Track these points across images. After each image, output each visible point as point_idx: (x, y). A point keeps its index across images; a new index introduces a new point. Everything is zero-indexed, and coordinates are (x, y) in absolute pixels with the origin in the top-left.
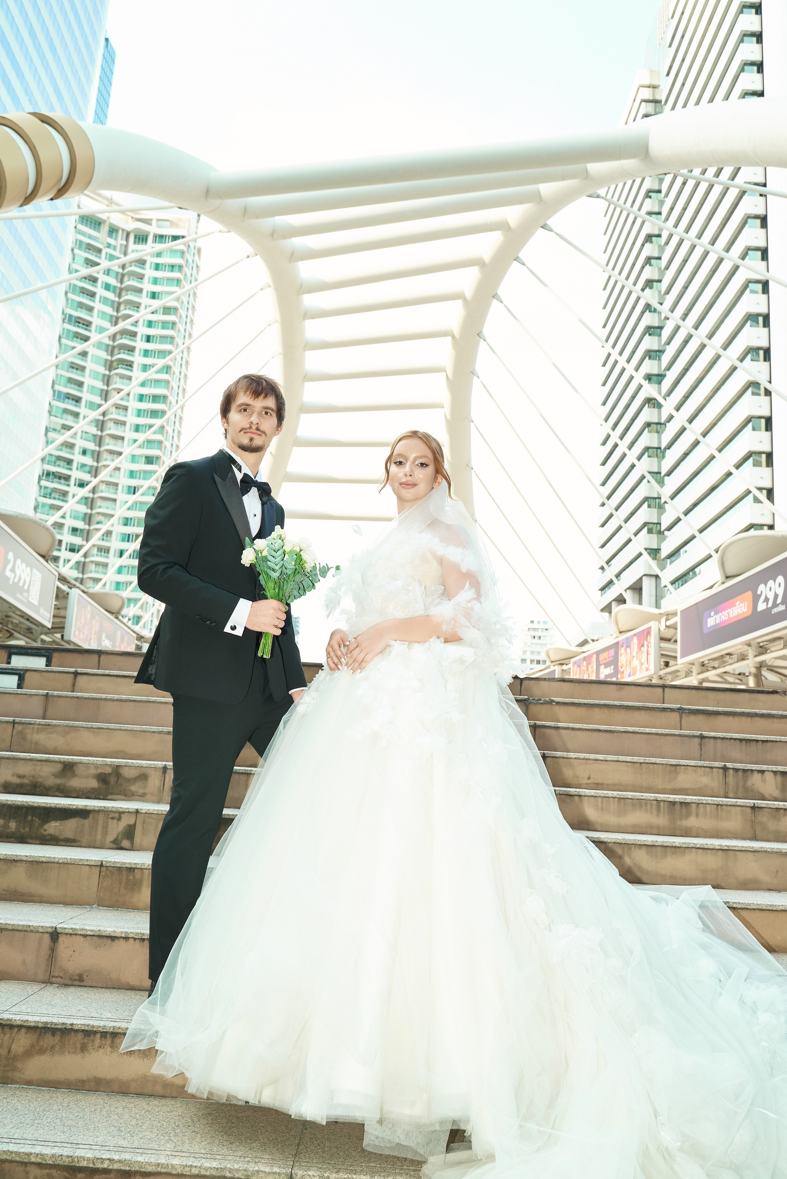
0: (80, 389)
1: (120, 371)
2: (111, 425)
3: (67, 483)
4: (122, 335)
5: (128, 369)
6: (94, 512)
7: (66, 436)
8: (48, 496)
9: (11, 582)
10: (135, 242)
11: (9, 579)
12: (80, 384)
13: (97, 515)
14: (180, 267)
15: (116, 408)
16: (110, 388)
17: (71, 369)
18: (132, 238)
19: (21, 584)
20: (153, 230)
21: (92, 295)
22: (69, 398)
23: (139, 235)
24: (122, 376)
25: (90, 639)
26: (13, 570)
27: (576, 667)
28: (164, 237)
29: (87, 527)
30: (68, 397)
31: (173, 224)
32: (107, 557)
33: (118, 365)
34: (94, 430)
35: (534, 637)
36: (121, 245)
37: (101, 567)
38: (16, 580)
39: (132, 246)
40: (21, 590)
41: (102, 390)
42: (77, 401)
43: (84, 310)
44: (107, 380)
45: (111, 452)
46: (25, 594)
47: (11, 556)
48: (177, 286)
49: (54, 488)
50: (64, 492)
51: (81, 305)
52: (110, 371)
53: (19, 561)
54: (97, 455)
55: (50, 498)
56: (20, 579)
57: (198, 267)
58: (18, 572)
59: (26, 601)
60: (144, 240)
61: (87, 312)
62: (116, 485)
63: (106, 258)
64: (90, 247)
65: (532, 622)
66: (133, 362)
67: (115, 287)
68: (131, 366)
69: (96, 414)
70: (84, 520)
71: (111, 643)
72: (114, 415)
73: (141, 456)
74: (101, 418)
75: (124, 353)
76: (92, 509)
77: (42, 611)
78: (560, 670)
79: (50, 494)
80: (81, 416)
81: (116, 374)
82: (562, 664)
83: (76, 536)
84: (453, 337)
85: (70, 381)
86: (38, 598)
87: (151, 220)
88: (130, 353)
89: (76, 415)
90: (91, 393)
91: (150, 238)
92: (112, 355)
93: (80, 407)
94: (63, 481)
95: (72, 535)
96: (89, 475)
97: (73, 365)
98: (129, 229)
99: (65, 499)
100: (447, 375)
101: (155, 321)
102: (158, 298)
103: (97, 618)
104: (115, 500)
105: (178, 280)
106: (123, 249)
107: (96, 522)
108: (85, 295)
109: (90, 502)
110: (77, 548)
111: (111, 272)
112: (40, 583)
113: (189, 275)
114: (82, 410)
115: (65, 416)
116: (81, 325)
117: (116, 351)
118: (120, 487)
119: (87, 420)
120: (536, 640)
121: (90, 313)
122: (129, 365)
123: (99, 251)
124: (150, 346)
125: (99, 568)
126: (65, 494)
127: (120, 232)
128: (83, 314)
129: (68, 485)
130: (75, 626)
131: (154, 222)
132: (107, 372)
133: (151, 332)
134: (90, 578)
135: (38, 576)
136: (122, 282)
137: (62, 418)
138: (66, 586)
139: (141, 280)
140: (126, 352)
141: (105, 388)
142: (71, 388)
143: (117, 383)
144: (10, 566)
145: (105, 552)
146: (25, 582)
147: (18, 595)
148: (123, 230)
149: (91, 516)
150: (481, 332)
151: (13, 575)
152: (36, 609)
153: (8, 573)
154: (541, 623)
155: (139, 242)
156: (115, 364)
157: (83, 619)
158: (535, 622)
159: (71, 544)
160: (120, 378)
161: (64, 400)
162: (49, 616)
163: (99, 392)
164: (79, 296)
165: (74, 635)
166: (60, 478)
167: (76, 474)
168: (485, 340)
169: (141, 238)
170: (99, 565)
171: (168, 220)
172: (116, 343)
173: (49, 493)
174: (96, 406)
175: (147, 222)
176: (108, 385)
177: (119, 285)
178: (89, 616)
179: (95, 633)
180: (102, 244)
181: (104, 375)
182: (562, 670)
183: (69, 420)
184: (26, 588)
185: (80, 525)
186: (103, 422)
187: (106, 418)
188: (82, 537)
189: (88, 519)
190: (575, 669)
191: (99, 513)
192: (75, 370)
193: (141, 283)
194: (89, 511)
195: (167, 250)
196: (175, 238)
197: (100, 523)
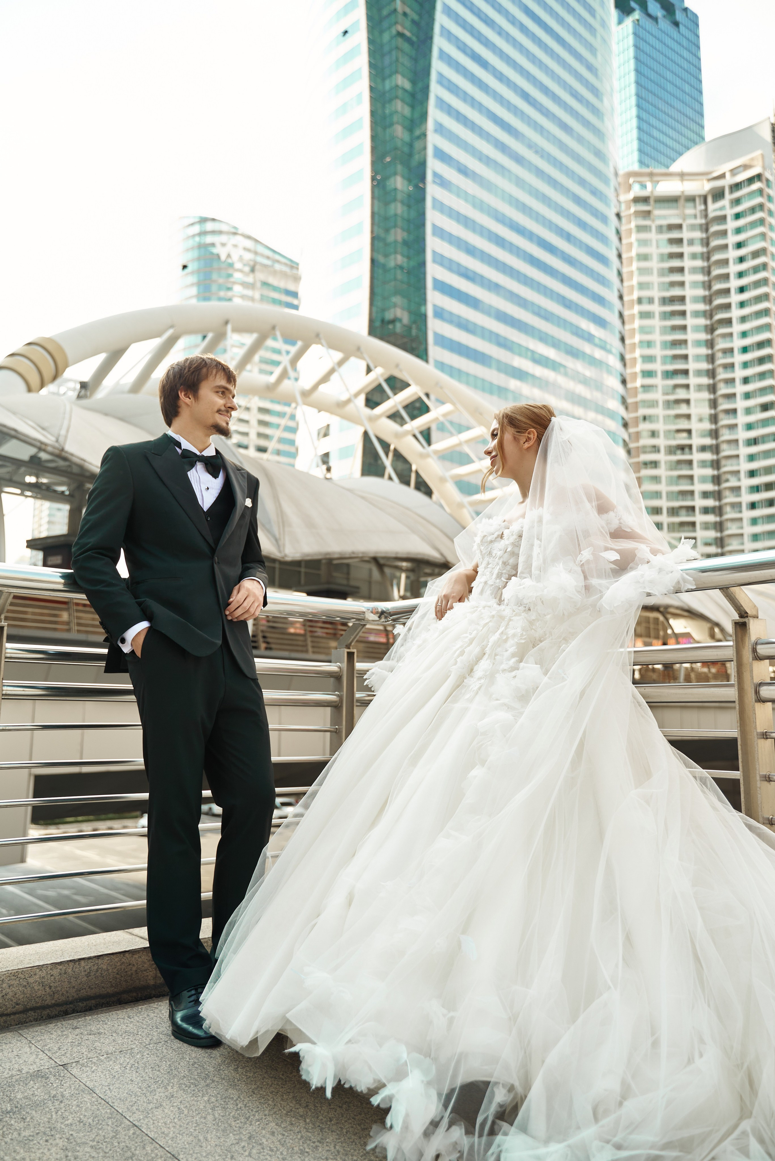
0: (686, 361)
1: (721, 331)
3: (690, 451)
5: (728, 327)
6: (721, 472)
10: (713, 202)
12: (685, 357)
13: (724, 475)
14: (761, 206)
16: (715, 350)
17: (673, 347)
18: (710, 200)
20: (729, 181)
21: (681, 270)
28: (740, 185)
29: (717, 488)
30: (676, 373)
31: (746, 167)
33: (718, 325)
36: (701, 211)
39: (712, 207)
42: (685, 374)
43: (676, 288)
44: (711, 344)
45: (727, 411)
49: (680, 460)
50: (689, 461)
51: (673, 284)
52: (712, 334)
54: (715, 418)
60: (722, 195)
61: (680, 287)
62: (737, 441)
63: (688, 230)
64: (671, 227)
66: (731, 318)
67: (703, 253)
68: (730, 323)
73: (756, 406)
75: (722, 312)
76: (719, 470)
79: (676, 467)
81: (718, 335)
83: (708, 498)
85: (675, 357)
87: (725, 173)
88: (728, 310)
90: (698, 362)
91: (727, 191)
92: (711, 319)
93: (689, 378)
94: (685, 451)
95: (703, 499)
97: (675, 342)
98: (705, 193)
99: (691, 467)
101: (746, 271)
102: (744, 245)
105: (763, 234)
106: (704, 213)
107: (724, 481)
108: (675, 273)
109: (716, 464)
110: (711, 511)
114: (692, 380)
116: (676, 303)
117: (715, 313)
118: (740, 442)
121: (682, 287)
123: (681, 226)
124: (745, 296)
127: (697, 199)
128: (677, 292)
129: (692, 453)
131: (728, 175)
132: (710, 337)
133: (744, 281)
136: (708, 246)
140: (724, 310)
142: (677, 363)
143: (720, 344)
148: (700, 196)
149: (719, 476)
155: (717, 200)
156: (715, 326)
159: (704, 508)
160: (723, 337)
161: (672, 377)
164: (670, 277)
166: (682, 449)
167: (697, 441)
169: (718, 194)
171: (741, 166)
172: (714, 306)
173: (673, 466)
175: (722, 176)
176: (712, 350)
177: (706, 250)
180: (682, 218)
181: (707, 340)
183: (683, 394)
185: (711, 487)
191: (726, 472)
192: (677, 347)
194: (716, 472)
195: (744, 196)
196: (751, 180)
197: (727, 480)
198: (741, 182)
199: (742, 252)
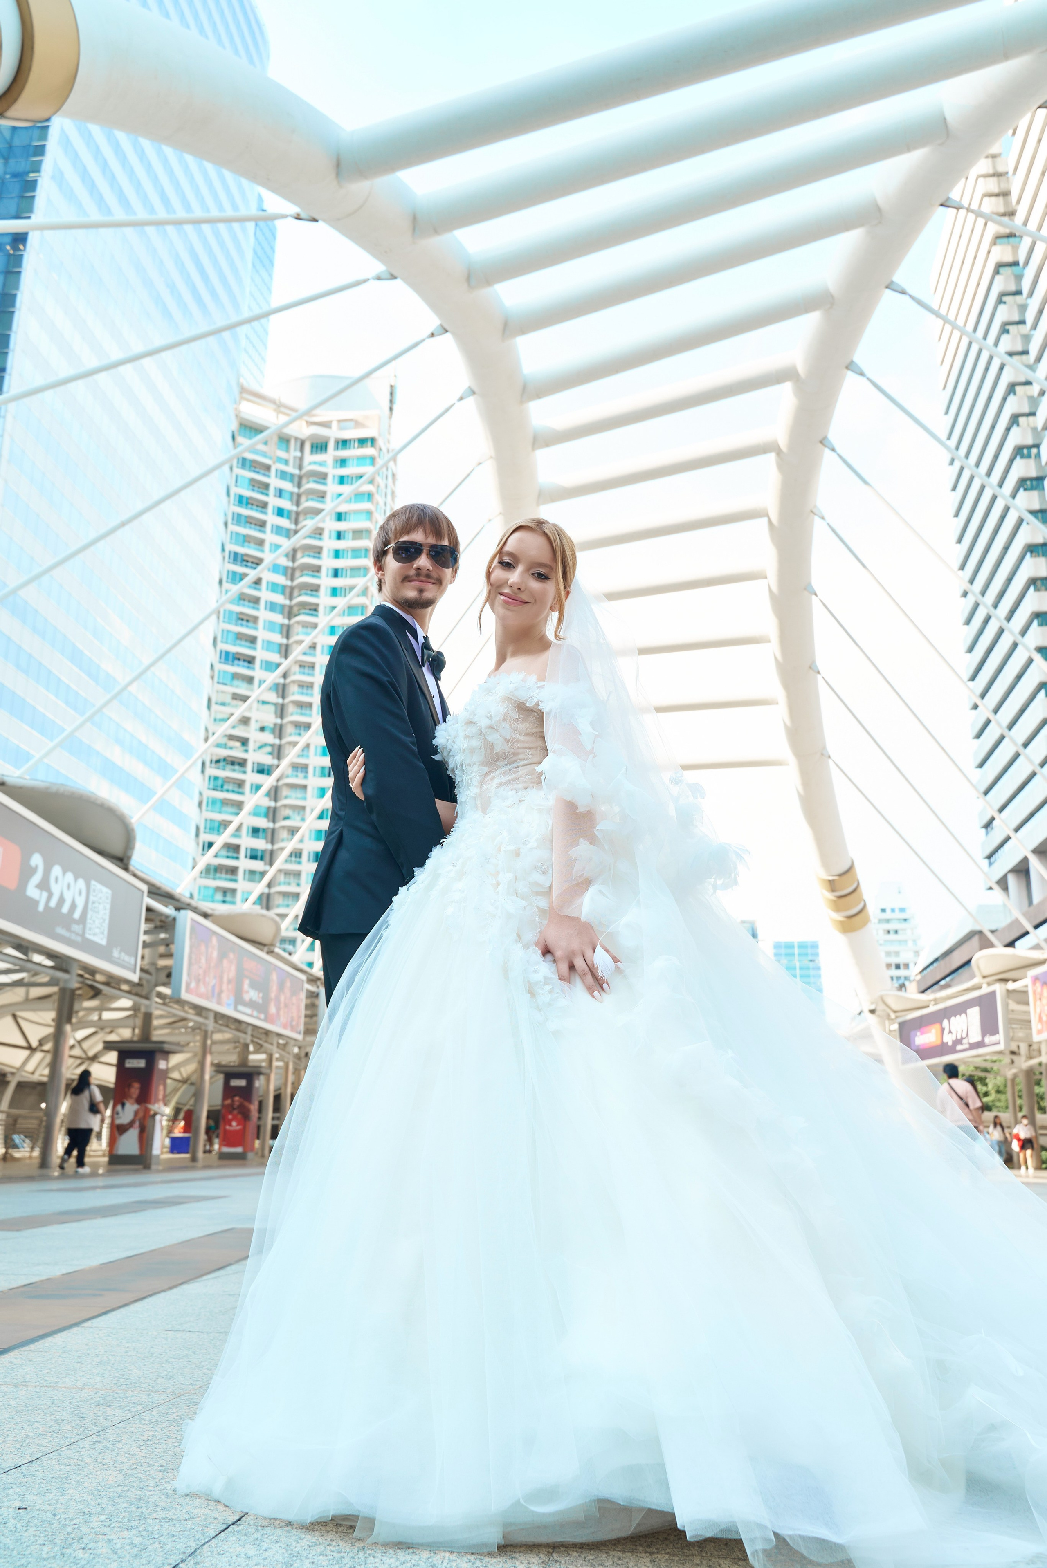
0: (252, 645)
1: (302, 618)
2: (294, 688)
3: (242, 769)
4: (302, 571)
5: (312, 615)
6: (279, 804)
7: (240, 710)
8: (219, 788)
9: (41, 908)
10: (312, 452)
11: (36, 903)
12: (253, 640)
13: (283, 809)
15: (300, 666)
16: (291, 641)
17: (240, 622)
18: (307, 447)
19: (65, 909)
20: (334, 433)
21: (262, 524)
22: (239, 659)
23: (317, 443)
24: (305, 625)
25: (221, 992)
26: (44, 885)
27: (1038, 985)
28: (348, 443)
29: (271, 825)
30: (237, 657)
31: (358, 424)
32: (299, 863)
33: (299, 610)
34: (273, 697)
35: (889, 932)
36: (295, 458)
37: (292, 877)
38: (53, 903)
39: (309, 457)
40: (67, 921)
41: (280, 645)
42: (249, 662)
43: (252, 545)
44: (287, 631)
45: (297, 725)
46: (77, 928)
47: (36, 860)
48: (368, 501)
49: (227, 778)
50: (239, 782)
51: (247, 539)
52: (289, 619)
53: (57, 870)
54: (279, 731)
55: (222, 791)
56: (62, 900)
57: (394, 475)
58: (56, 889)
59: (79, 939)
60: (324, 448)
61: (257, 547)
63: (276, 476)
64: (255, 466)
65: (883, 910)
66: (317, 605)
67: (290, 512)
68: (316, 610)
69: (274, 677)
70: (267, 815)
71: (261, 995)
72: (297, 676)
74: (282, 681)
75: (306, 594)
76: (276, 800)
77: (116, 953)
78: (1004, 992)
79: (222, 786)
80: (256, 682)
81: (298, 623)
82: (1006, 980)
83: (258, 837)
84: (779, 452)
85: (240, 636)
86: (106, 933)
87: (331, 422)
88: (314, 593)
89: (250, 680)
90: (268, 650)
91: (331, 445)
92: (291, 598)
93: (253, 669)
94: (237, 767)
95: (253, 836)
96: (270, 757)
97: (242, 616)
98: (302, 437)
99: (240, 790)
100: (770, 522)
101: (344, 550)
102: (345, 520)
103: (232, 956)
104: (305, 787)
105: (369, 494)
106: (298, 462)
107: (282, 817)
108: (253, 526)
109: (275, 793)
110: (259, 854)
111: (283, 494)
112: (108, 906)
113: (382, 486)
114: (257, 673)
115: (236, 682)
116: (249, 564)
117: (296, 593)
118: (311, 770)
119: (264, 686)
120: (892, 936)
121: (260, 548)
122: (314, 609)
123: (268, 468)
124: (338, 582)
125: (290, 879)
126: (240, 784)
127: (292, 442)
128: (251, 551)
129: (245, 772)
130: (189, 975)
131: (334, 425)
132: (286, 621)
133: (339, 563)
134: (279, 893)
135: (102, 894)
136: (298, 504)
137: (231, 686)
138: (171, 907)
139: (321, 499)
140: (309, 592)
141: (284, 641)
142: (240, 645)
143: (298, 634)
144: (37, 878)
145: (296, 857)
146: (73, 906)
147: (60, 931)
148: (296, 439)
149: (275, 810)
150: (825, 438)
151: (45, 895)
152: (103, 952)
153: (32, 891)
154: (897, 911)
155: (317, 451)
156: (295, 609)
157: (203, 960)
158: (888, 911)
159: (252, 850)
160: (303, 626)
161: (233, 662)
162: (132, 961)
163: (276, 648)
164: (245, 527)
165: (188, 990)
166: (233, 763)
167: (254, 757)
168: (833, 450)
169: (320, 446)
170: (290, 874)
171: (351, 420)
172: (296, 583)
173: (218, 784)
174: (274, 667)
175: (326, 425)
176: (288, 637)
177: (294, 508)
178: (215, 954)
179: (229, 981)
180: (270, 458)
181: (282, 625)
182: (1008, 991)
183: (242, 689)
184: (77, 915)
185: (263, 823)
186: (284, 686)
187: (288, 680)
188: (266, 838)
189: (272, 814)
190: (1039, 989)
191: (285, 806)
192: (244, 623)
193: (323, 502)
194: (272, 804)
195: (353, 458)
196: (362, 442)
197: (286, 818)
198: (350, 440)
199: (342, 526)
